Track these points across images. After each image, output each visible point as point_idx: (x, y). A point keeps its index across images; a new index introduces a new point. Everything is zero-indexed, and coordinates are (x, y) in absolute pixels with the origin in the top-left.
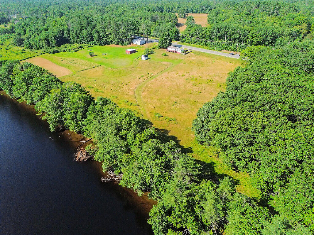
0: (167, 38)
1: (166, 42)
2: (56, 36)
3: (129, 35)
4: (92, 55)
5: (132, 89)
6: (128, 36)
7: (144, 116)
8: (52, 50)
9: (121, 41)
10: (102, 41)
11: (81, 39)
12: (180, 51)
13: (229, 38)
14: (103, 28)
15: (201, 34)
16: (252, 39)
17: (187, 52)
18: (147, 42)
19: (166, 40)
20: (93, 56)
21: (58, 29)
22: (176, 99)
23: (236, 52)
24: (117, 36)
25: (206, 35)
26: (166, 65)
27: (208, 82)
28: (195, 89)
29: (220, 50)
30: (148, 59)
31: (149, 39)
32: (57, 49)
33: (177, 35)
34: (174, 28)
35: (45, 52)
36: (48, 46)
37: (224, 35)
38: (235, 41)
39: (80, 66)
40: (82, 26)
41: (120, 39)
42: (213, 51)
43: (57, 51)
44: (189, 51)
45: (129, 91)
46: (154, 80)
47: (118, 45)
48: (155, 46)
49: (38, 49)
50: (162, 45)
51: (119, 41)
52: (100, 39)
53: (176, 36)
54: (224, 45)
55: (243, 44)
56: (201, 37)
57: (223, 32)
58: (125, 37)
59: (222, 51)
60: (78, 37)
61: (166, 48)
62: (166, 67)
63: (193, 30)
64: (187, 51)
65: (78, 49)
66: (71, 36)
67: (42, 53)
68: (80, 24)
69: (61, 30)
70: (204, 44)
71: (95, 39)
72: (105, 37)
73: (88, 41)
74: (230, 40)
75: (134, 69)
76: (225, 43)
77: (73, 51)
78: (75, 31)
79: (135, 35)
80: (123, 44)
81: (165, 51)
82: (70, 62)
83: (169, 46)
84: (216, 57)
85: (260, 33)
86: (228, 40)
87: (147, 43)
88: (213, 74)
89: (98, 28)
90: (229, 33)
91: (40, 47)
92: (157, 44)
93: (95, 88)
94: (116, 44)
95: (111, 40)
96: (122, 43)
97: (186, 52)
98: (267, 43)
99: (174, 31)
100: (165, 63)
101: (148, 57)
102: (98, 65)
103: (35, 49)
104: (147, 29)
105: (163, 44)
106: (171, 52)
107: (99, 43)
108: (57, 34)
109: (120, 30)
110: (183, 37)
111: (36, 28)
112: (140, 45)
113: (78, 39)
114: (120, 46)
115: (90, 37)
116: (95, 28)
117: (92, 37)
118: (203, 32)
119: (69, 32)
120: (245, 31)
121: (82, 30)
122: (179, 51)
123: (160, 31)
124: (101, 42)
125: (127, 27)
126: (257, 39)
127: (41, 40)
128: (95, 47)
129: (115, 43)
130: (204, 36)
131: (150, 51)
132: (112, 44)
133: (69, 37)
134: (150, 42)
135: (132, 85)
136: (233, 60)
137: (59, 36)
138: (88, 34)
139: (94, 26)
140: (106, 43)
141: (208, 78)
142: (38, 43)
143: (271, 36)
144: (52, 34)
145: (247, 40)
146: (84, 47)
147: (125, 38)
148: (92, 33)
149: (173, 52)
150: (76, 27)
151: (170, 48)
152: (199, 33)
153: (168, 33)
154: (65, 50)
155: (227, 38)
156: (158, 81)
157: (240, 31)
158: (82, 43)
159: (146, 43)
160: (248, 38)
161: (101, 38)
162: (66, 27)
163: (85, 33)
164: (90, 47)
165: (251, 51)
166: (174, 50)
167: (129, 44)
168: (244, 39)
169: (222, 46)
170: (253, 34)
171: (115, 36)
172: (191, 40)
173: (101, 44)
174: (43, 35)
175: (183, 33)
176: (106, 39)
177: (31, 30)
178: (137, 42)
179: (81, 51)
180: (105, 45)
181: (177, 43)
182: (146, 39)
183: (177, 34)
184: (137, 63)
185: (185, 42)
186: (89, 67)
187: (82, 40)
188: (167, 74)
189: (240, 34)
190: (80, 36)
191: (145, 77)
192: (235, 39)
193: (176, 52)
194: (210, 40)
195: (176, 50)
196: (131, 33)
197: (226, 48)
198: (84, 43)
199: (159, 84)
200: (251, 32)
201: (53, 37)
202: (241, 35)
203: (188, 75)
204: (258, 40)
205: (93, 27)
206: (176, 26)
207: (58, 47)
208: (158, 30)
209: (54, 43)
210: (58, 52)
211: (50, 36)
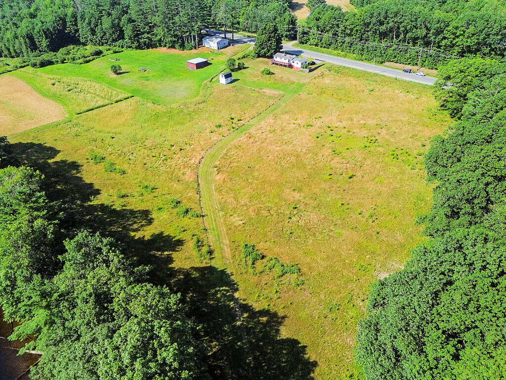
0: (272, 35)
1: (271, 44)
2: (48, 29)
3: (196, 28)
4: (117, 71)
5: (192, 161)
6: (193, 30)
7: (216, 254)
8: (38, 60)
9: (179, 42)
10: (141, 41)
11: (99, 35)
12: (300, 63)
13: (402, 36)
14: (141, 12)
15: (342, 27)
16: (454, 42)
17: (313, 67)
18: (232, 42)
19: (269, 40)
20: (120, 73)
21: (54, 14)
22: (297, 195)
23: (415, 68)
24: (171, 30)
25: (351, 30)
26: (270, 97)
27: (368, 144)
28: (338, 166)
29: (382, 62)
30: (231, 82)
31: (237, 36)
32: (49, 58)
33: (293, 29)
34: (287, 13)
35: (26, 64)
36: (32, 50)
37: (391, 30)
38: (414, 44)
39: (89, 97)
40: (101, 8)
41: (175, 36)
42: (366, 63)
43: (49, 61)
44: (318, 63)
45: (184, 168)
46: (243, 138)
47: (174, 50)
48: (247, 52)
49: (13, 57)
50: (263, 51)
51: (174, 41)
52: (137, 35)
53: (289, 31)
54: (390, 51)
55: (432, 51)
56: (342, 33)
57: (391, 24)
58: (188, 31)
59: (387, 63)
60: (93, 32)
61: (271, 57)
62: (271, 102)
63: (325, 17)
64: (313, 63)
65: (91, 58)
66: (80, 30)
67: (19, 65)
68: (98, 5)
69: (60, 18)
70: (348, 48)
71: (126, 37)
72: (148, 33)
73: (114, 40)
74: (404, 41)
75: (201, 106)
76: (393, 48)
77: (81, 61)
78: (87, 19)
79: (208, 28)
80: (182, 46)
81: (267, 63)
82: (70, 88)
83: (275, 52)
84: (375, 78)
85: (472, 28)
86: (400, 40)
87: (231, 45)
88: (375, 122)
89: (133, 13)
90: (403, 27)
91: (16, 53)
92: (251, 47)
93: (108, 159)
94: (169, 47)
95: (159, 37)
96: (180, 46)
97: (311, 66)
98: (487, 50)
99: (287, 20)
100: (268, 92)
101: (233, 78)
102: (126, 96)
103: (6, 56)
104: (232, 16)
105: (263, 48)
106: (281, 65)
107: (136, 44)
108: (49, 25)
109: (177, 19)
110: (304, 33)
111: (14, 11)
112: (216, 48)
113: (93, 35)
114: (177, 52)
115: (117, 31)
116: (127, 13)
117: (122, 32)
118: (348, 23)
119: (76, 20)
120: (439, 21)
121: (102, 16)
122: (297, 64)
123: (257, 19)
124: (138, 42)
125: (190, 12)
126: (465, 40)
127: (17, 37)
128: (127, 52)
129: (168, 45)
130: (348, 31)
131: (237, 63)
132: (161, 46)
133: (77, 31)
134: (237, 42)
135: (193, 150)
136: (413, 85)
137: (55, 31)
138: (113, 26)
139: (125, 9)
140: (150, 45)
141: (365, 133)
142: (11, 45)
143: (497, 34)
144: (40, 25)
145: (444, 43)
146: (105, 53)
147: (188, 34)
148: (121, 24)
149: (285, 66)
150: (89, 11)
151: (279, 58)
152: (338, 26)
153: (275, 26)
154: (65, 60)
155: (397, 37)
156: (252, 140)
157: (429, 22)
158: (103, 45)
159: (229, 45)
160: (444, 38)
161: (140, 34)
162: (70, 11)
163: (106, 23)
164: (118, 52)
165: (461, 72)
166: (287, 61)
167: (195, 48)
168: (437, 40)
169: (386, 53)
170: (457, 28)
171: (166, 30)
172: (321, 40)
173: (139, 47)
174: (24, 26)
175: (305, 24)
176: (149, 36)
177: (4, 16)
178: (212, 44)
179: (98, 61)
180: (148, 48)
181: (293, 45)
182: (229, 36)
183: (291, 26)
184: (209, 92)
185: (309, 43)
186: (107, 102)
187: (102, 37)
188: (271, 121)
189: (428, 29)
190: (98, 30)
191: (224, 130)
192: (415, 40)
193: (290, 66)
194: (361, 40)
195: (291, 61)
196: (199, 24)
197: (395, 57)
198: (106, 43)
199: (255, 149)
200: (453, 24)
201: (42, 33)
202: (430, 31)
203: (318, 123)
204: (468, 44)
205: (123, 11)
206: (291, 10)
207: (53, 53)
208: (254, 17)
209: (45, 45)
210: (50, 63)
211: (37, 29)
